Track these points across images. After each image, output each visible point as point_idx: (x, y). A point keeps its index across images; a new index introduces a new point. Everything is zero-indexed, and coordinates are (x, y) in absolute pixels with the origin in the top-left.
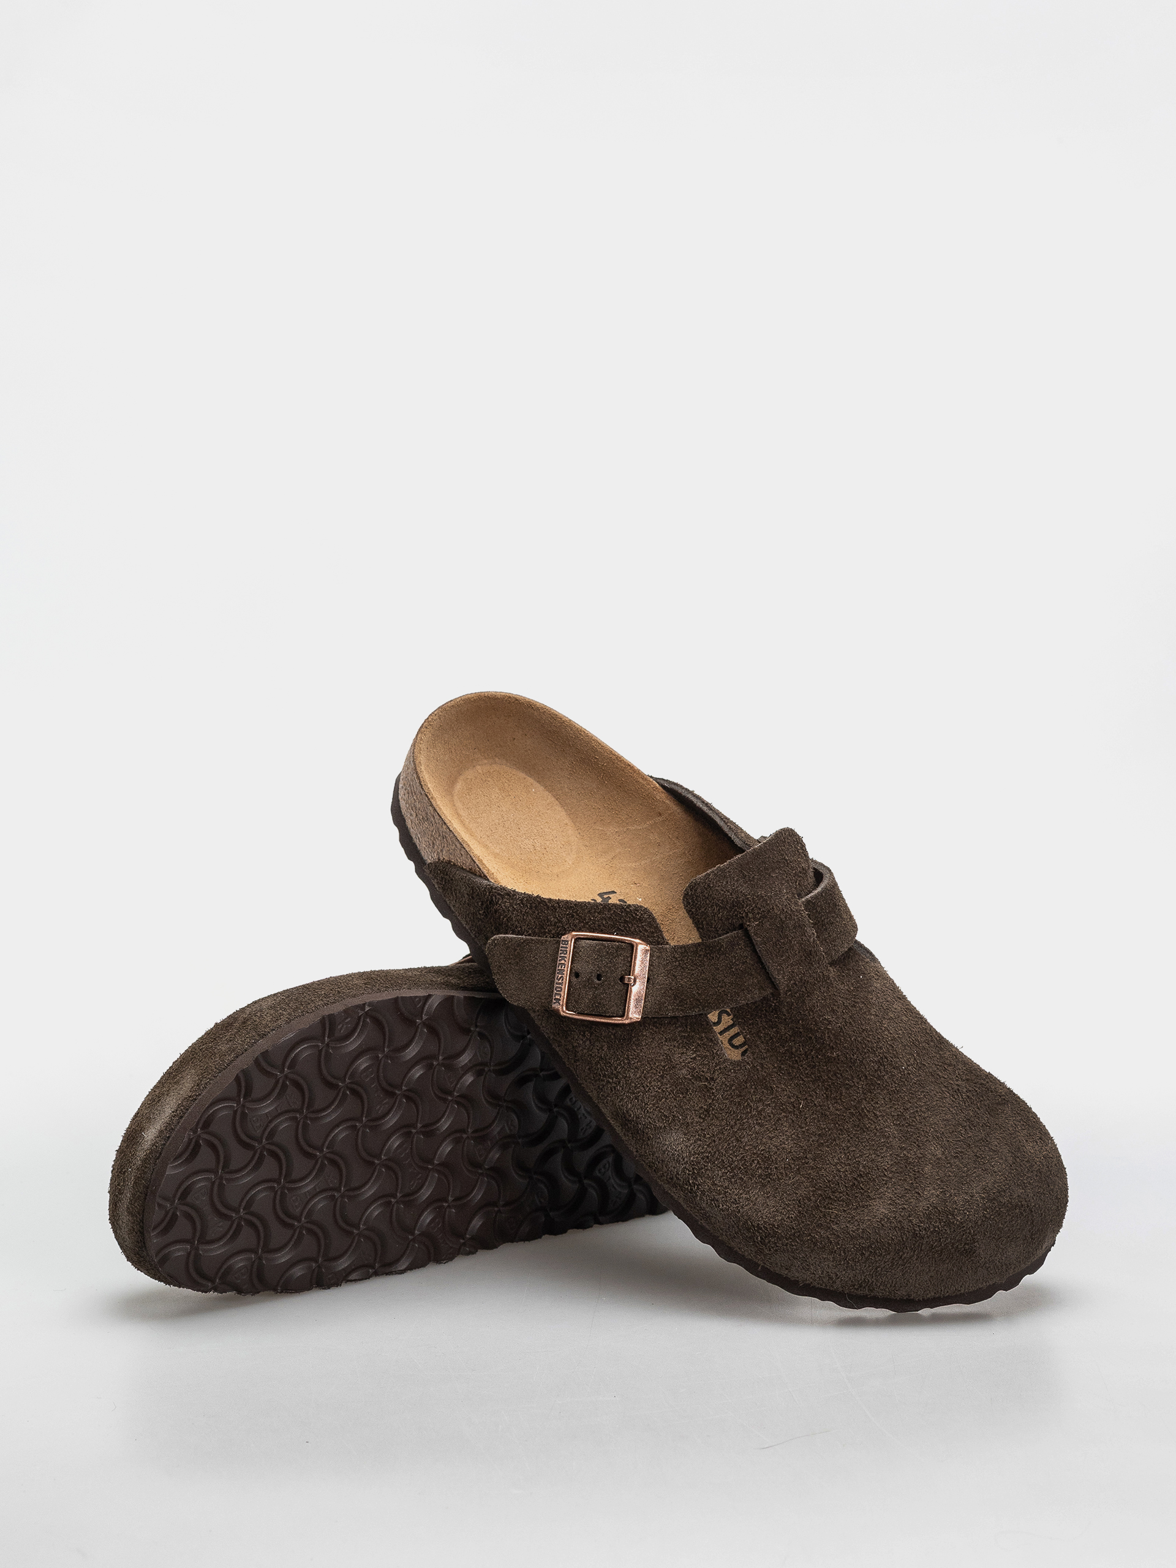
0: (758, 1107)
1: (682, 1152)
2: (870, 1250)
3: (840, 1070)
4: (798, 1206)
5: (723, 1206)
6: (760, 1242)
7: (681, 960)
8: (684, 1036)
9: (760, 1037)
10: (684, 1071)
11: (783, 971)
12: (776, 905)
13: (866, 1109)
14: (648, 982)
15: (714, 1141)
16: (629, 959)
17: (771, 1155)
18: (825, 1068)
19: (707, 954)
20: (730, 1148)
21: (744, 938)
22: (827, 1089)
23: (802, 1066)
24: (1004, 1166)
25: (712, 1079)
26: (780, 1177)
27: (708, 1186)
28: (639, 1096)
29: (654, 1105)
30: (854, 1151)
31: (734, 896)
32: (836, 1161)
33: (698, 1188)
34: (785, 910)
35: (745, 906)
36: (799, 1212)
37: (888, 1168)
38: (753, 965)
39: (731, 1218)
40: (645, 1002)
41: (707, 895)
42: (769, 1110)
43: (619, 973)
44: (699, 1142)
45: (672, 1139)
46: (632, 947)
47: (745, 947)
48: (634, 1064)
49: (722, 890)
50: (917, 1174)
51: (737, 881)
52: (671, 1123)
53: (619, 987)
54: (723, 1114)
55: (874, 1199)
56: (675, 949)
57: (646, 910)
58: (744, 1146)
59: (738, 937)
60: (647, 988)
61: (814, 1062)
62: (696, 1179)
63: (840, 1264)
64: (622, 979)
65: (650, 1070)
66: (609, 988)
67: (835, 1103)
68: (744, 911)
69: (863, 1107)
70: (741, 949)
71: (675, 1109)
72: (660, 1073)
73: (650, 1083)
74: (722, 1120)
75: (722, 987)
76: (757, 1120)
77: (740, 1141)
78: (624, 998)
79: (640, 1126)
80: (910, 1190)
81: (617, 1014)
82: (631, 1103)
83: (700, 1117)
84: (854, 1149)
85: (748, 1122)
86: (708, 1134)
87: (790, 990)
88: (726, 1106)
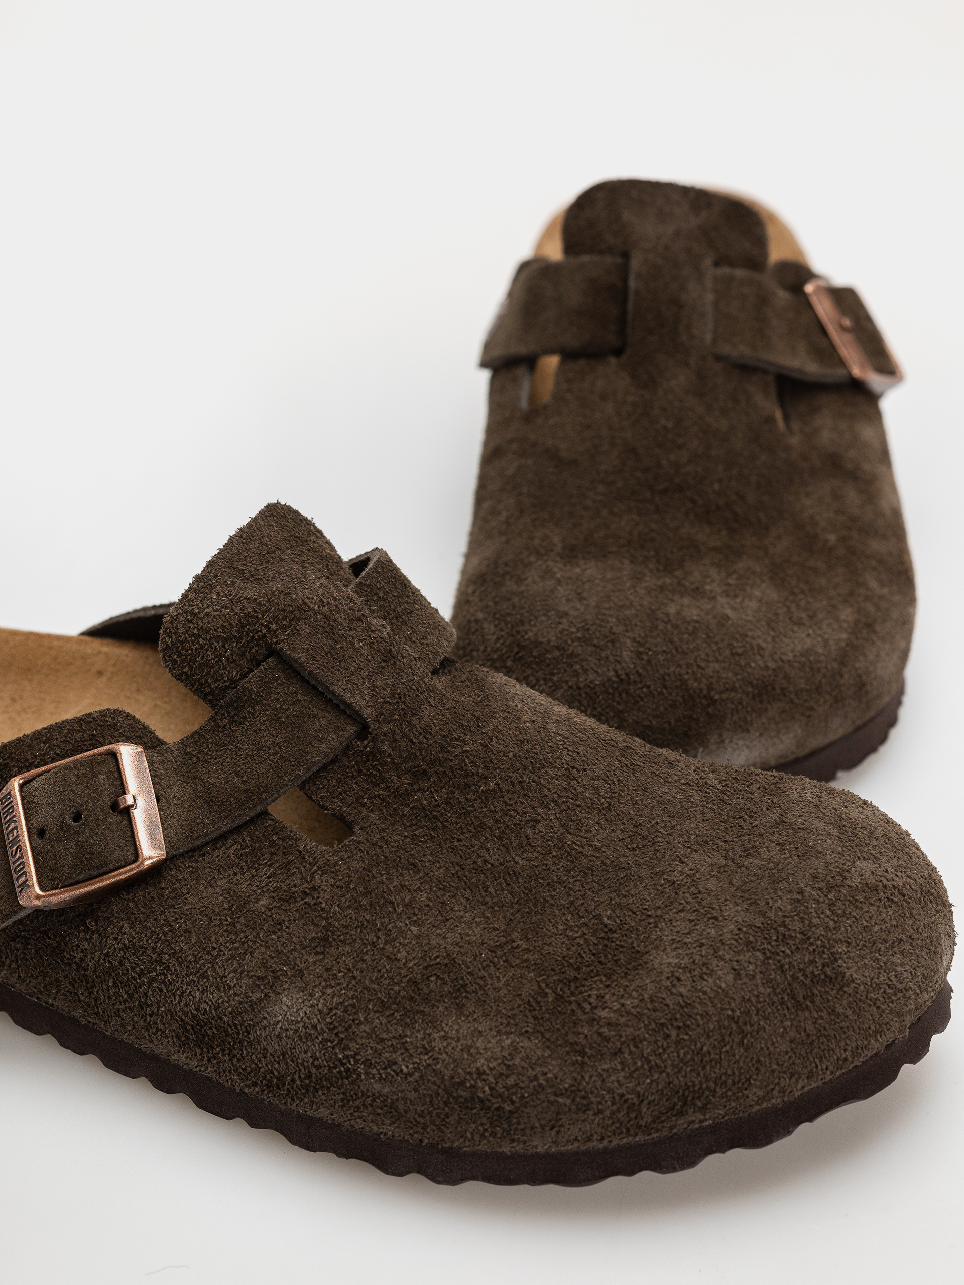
0: (403, 900)
1: (308, 1018)
2: (676, 1024)
3: (511, 805)
4: (530, 1011)
5: (407, 1067)
6: (491, 1095)
7: (199, 753)
8: (245, 853)
9: (364, 805)
10: (264, 901)
11: (359, 689)
12: (308, 598)
13: (576, 845)
14: (158, 801)
15: (354, 978)
16: (116, 775)
17: (454, 959)
18: (485, 809)
19: (233, 717)
20: (382, 976)
21: (279, 666)
22: (500, 838)
23: (447, 821)
24: (829, 841)
25: (314, 889)
26: (482, 983)
27: (371, 1048)
28: (206, 972)
29: (235, 971)
30: (583, 904)
31: (237, 610)
32: (561, 927)
33: (357, 1061)
34: (325, 601)
35: (260, 616)
36: (535, 1018)
37: (649, 905)
38: (310, 702)
39: (429, 1080)
40: (164, 829)
41: (196, 631)
42: (423, 897)
43: (107, 800)
44: (329, 991)
45: (285, 1008)
46: (114, 756)
47: (288, 680)
48: (180, 927)
49: (217, 611)
50: (700, 896)
51: (233, 583)
52: (273, 984)
53: (114, 818)
54: (353, 932)
55: (647, 952)
56: (183, 743)
57: (117, 712)
58: (404, 964)
59: (270, 668)
60: (159, 809)
61: (464, 808)
62: (347, 1048)
63: (637, 1069)
64: (115, 806)
65: (209, 924)
66: (98, 825)
67: (522, 852)
68: (262, 625)
69: (570, 843)
70: (282, 684)
71: (272, 961)
72: (227, 920)
73: (217, 941)
74: (355, 941)
75: (275, 754)
76: (409, 918)
77: (396, 959)
78: (129, 834)
79: (226, 1019)
80: (699, 920)
81: (125, 860)
82: (198, 990)
83: (317, 953)
84: (582, 901)
85: (396, 927)
86: (340, 972)
87: (382, 714)
88: (351, 918)
